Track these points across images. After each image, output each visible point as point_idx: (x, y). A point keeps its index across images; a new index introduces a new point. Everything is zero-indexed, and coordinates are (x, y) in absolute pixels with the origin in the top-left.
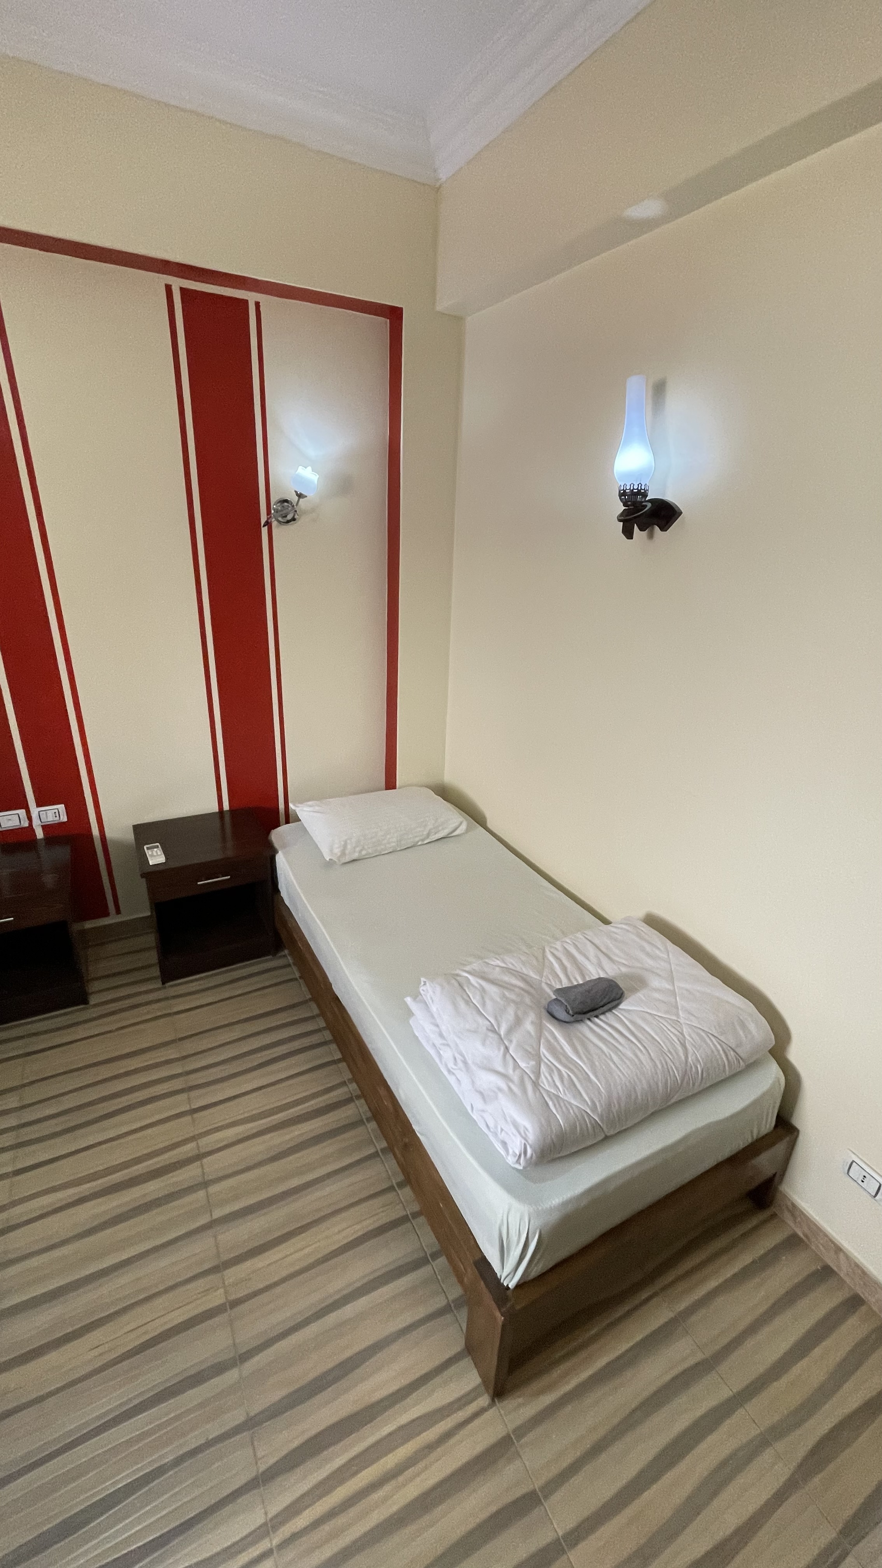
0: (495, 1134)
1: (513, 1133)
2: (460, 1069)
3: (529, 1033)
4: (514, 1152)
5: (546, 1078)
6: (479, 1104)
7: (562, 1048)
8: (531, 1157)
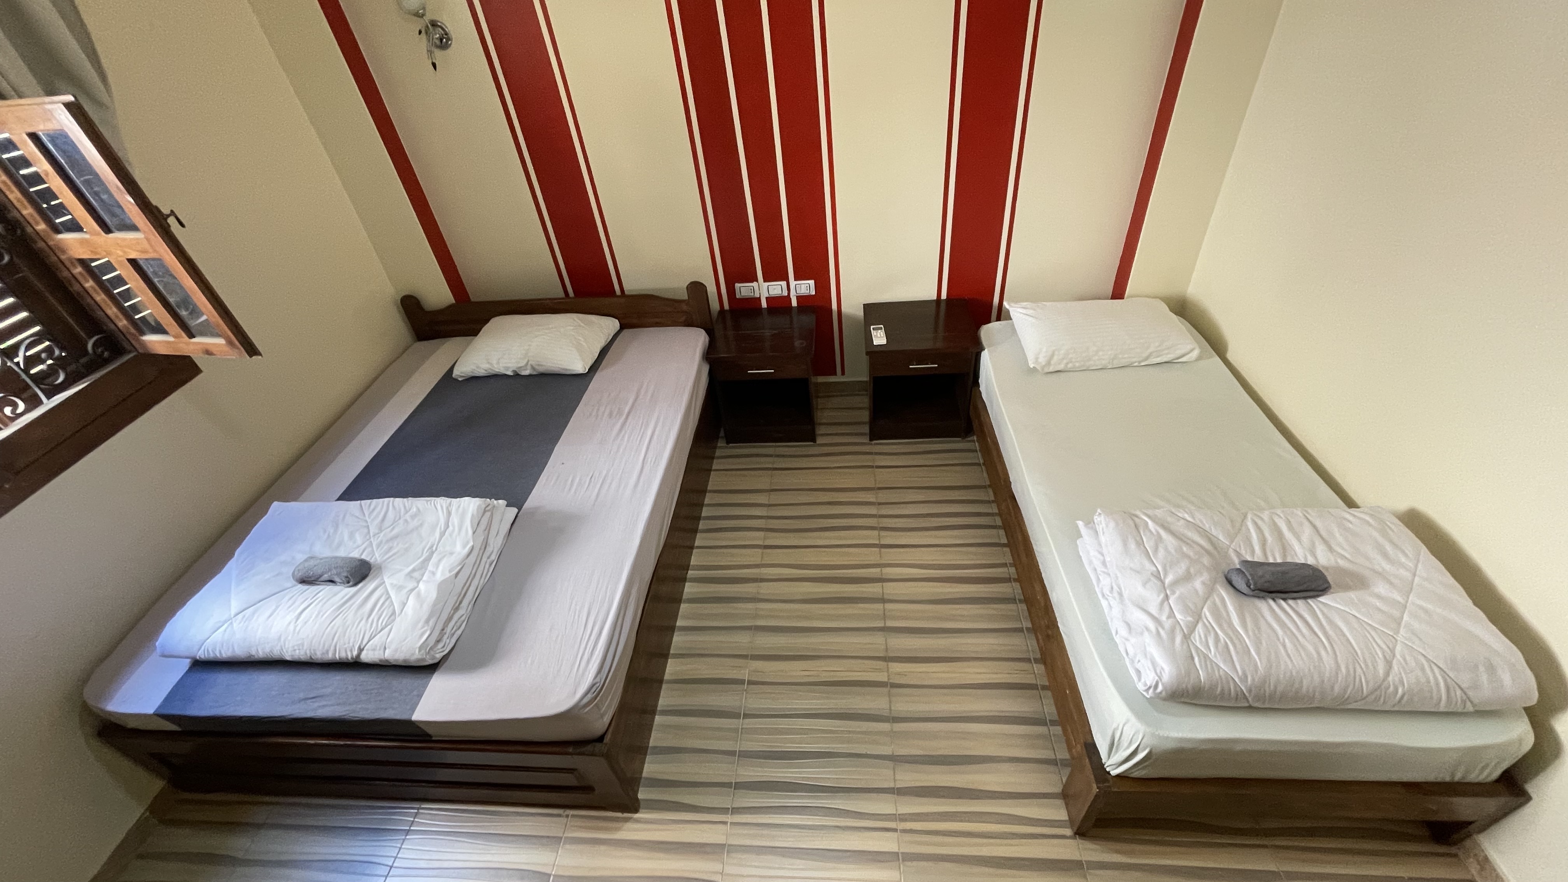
0: (1132, 662)
1: (1148, 667)
2: (1114, 598)
3: (1196, 591)
4: (1145, 682)
5: (1200, 636)
6: (1123, 632)
7: (1228, 615)
8: (1161, 693)
